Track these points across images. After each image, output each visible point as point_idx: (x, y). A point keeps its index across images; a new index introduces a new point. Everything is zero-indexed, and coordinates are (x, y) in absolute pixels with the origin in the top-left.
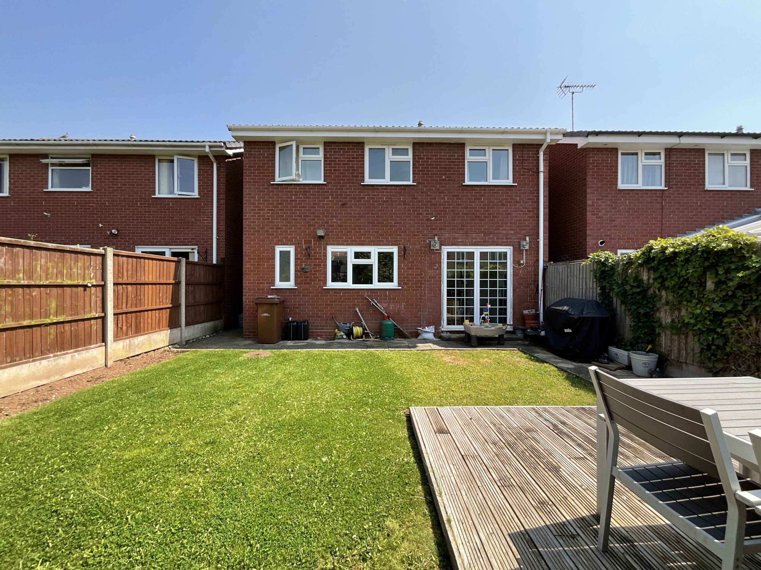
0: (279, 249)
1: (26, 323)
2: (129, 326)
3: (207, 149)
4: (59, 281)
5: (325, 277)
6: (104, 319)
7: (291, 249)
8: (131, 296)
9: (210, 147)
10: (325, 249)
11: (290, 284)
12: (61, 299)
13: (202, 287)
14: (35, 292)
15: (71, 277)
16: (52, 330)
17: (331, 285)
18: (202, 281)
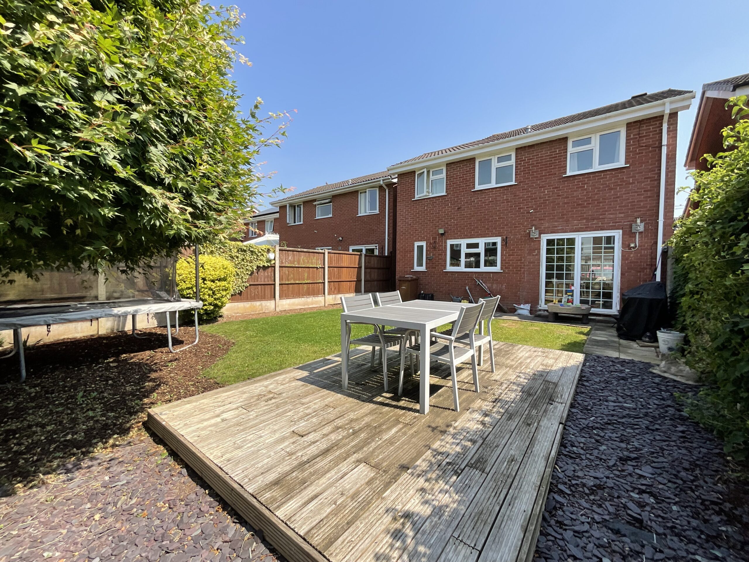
0: (417, 244)
1: (297, 282)
2: (335, 289)
3: (381, 182)
4: (308, 266)
5: (446, 264)
6: (324, 283)
7: (424, 244)
8: (336, 273)
9: (383, 180)
10: (446, 243)
11: (423, 269)
12: (309, 273)
13: (376, 270)
14: (300, 269)
15: (312, 264)
16: (305, 286)
17: (450, 268)
18: (376, 266)
